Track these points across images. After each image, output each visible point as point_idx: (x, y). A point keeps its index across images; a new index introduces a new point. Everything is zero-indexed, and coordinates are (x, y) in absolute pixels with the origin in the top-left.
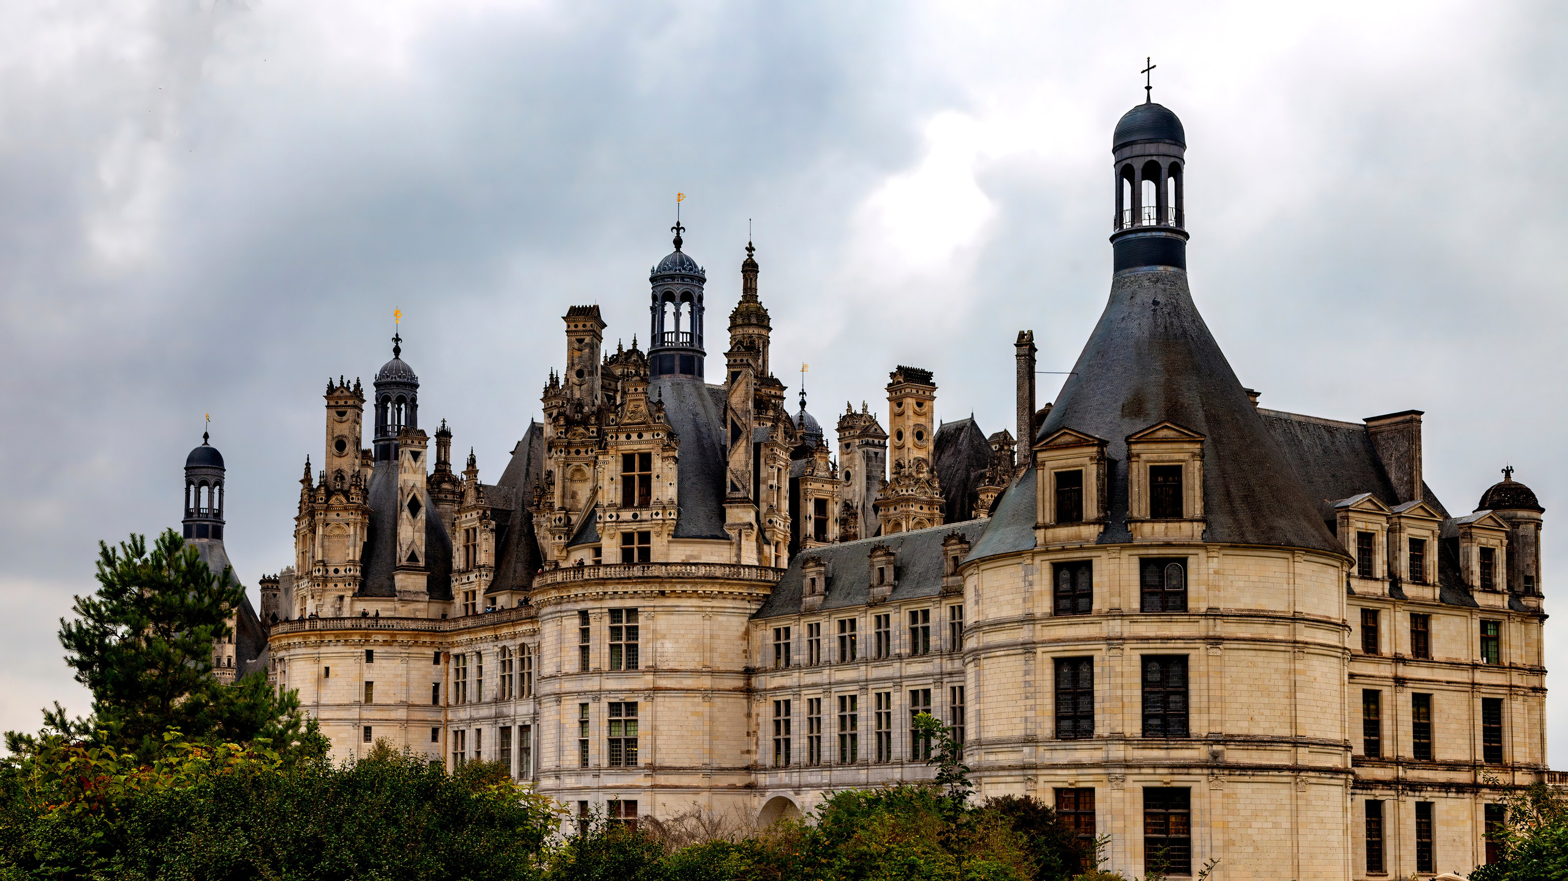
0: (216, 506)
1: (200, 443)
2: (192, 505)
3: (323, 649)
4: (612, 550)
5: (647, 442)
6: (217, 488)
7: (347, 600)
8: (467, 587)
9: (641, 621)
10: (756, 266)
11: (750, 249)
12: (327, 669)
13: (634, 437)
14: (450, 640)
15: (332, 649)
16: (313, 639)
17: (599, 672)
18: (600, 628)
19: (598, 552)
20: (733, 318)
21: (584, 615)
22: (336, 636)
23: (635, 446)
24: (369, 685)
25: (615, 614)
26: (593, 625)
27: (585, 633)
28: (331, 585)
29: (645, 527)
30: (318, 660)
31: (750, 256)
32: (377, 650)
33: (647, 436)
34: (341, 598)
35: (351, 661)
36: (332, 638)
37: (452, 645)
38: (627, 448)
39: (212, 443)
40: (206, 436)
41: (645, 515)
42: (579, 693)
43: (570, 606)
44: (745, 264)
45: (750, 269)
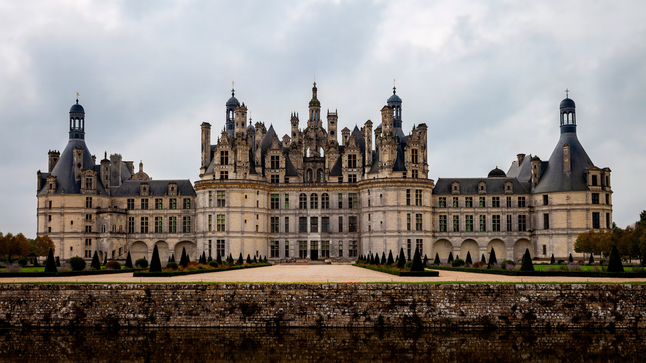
0: (82, 127)
1: (75, 103)
2: (72, 126)
3: (245, 190)
4: (409, 174)
5: (417, 147)
6: (82, 120)
7: (248, 174)
8: (275, 174)
9: (422, 193)
10: (316, 88)
11: (315, 84)
12: (246, 196)
13: (415, 145)
14: (272, 189)
15: (248, 190)
16: (243, 186)
17: (413, 206)
18: (413, 194)
19: (405, 174)
20: (310, 103)
21: (408, 191)
22: (251, 186)
23: (415, 147)
24: (258, 201)
25: (417, 191)
26: (411, 193)
27: (408, 196)
28: (242, 169)
29: (418, 169)
30: (242, 193)
31: (315, 86)
32: (260, 191)
33: (418, 145)
34: (246, 173)
35: (254, 194)
36: (250, 186)
37: (272, 191)
38: (413, 148)
39: (79, 103)
40: (77, 101)
41: (417, 166)
42: (408, 211)
43: (404, 188)
44: (313, 89)
45: (315, 90)
